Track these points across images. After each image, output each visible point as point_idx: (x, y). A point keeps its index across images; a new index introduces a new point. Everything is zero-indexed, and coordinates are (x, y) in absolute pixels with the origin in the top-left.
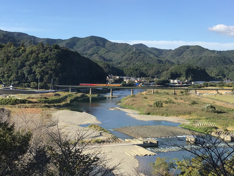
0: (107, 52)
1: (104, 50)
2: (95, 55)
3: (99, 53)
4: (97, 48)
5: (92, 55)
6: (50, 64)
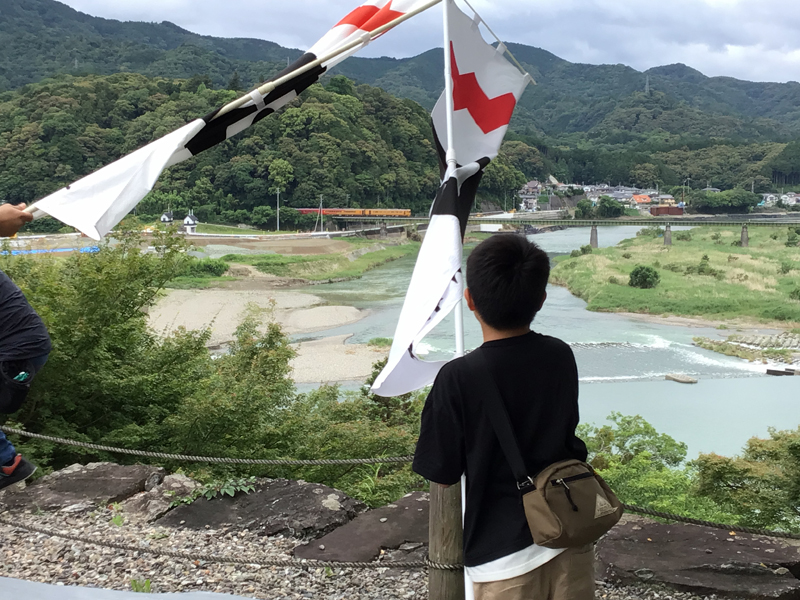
6: (317, 144)
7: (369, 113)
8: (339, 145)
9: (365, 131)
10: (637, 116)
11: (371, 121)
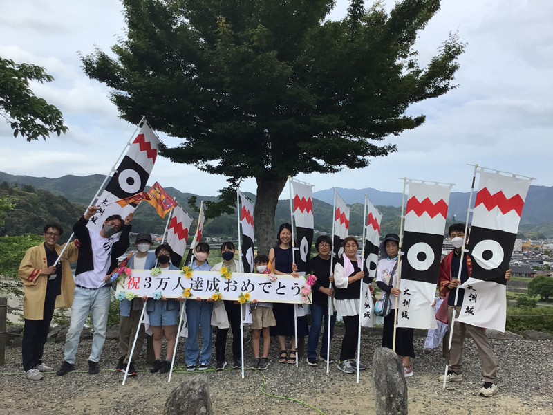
6: (18, 214)
7: (42, 201)
8: (28, 214)
9: (41, 209)
11: (43, 204)
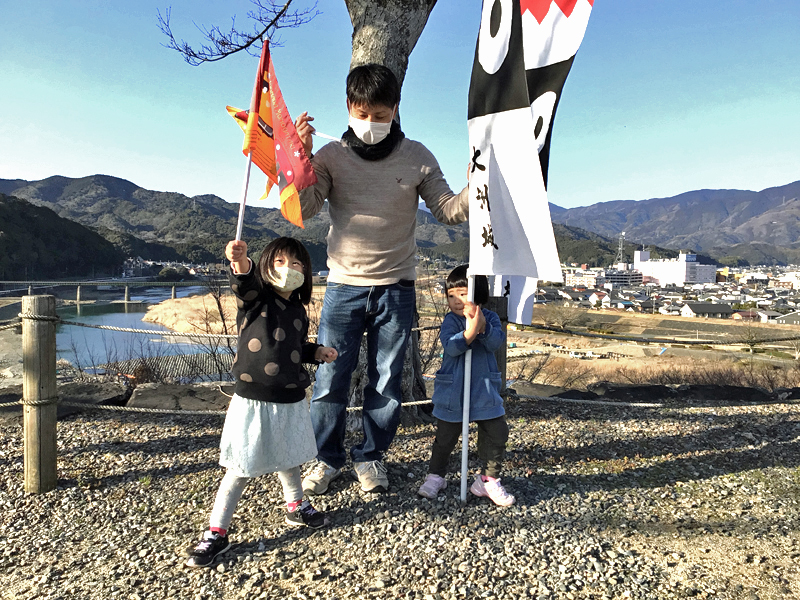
0: (134, 210)
1: (126, 206)
2: (106, 216)
3: (116, 212)
4: (110, 201)
5: (96, 216)
10: (190, 222)
